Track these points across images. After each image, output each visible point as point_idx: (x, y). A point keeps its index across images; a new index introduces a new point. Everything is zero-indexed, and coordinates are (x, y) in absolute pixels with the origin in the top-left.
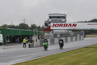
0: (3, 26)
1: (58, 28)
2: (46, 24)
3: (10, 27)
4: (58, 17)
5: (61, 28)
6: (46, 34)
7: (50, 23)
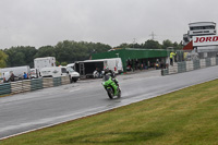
0: (121, 46)
1: (205, 43)
2: (186, 39)
3: (131, 46)
4: (204, 28)
5: (208, 43)
6: (186, 54)
7: (191, 36)
